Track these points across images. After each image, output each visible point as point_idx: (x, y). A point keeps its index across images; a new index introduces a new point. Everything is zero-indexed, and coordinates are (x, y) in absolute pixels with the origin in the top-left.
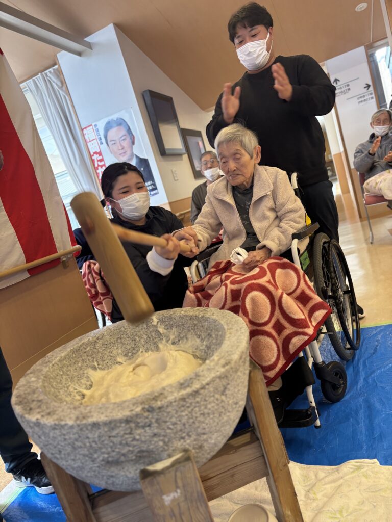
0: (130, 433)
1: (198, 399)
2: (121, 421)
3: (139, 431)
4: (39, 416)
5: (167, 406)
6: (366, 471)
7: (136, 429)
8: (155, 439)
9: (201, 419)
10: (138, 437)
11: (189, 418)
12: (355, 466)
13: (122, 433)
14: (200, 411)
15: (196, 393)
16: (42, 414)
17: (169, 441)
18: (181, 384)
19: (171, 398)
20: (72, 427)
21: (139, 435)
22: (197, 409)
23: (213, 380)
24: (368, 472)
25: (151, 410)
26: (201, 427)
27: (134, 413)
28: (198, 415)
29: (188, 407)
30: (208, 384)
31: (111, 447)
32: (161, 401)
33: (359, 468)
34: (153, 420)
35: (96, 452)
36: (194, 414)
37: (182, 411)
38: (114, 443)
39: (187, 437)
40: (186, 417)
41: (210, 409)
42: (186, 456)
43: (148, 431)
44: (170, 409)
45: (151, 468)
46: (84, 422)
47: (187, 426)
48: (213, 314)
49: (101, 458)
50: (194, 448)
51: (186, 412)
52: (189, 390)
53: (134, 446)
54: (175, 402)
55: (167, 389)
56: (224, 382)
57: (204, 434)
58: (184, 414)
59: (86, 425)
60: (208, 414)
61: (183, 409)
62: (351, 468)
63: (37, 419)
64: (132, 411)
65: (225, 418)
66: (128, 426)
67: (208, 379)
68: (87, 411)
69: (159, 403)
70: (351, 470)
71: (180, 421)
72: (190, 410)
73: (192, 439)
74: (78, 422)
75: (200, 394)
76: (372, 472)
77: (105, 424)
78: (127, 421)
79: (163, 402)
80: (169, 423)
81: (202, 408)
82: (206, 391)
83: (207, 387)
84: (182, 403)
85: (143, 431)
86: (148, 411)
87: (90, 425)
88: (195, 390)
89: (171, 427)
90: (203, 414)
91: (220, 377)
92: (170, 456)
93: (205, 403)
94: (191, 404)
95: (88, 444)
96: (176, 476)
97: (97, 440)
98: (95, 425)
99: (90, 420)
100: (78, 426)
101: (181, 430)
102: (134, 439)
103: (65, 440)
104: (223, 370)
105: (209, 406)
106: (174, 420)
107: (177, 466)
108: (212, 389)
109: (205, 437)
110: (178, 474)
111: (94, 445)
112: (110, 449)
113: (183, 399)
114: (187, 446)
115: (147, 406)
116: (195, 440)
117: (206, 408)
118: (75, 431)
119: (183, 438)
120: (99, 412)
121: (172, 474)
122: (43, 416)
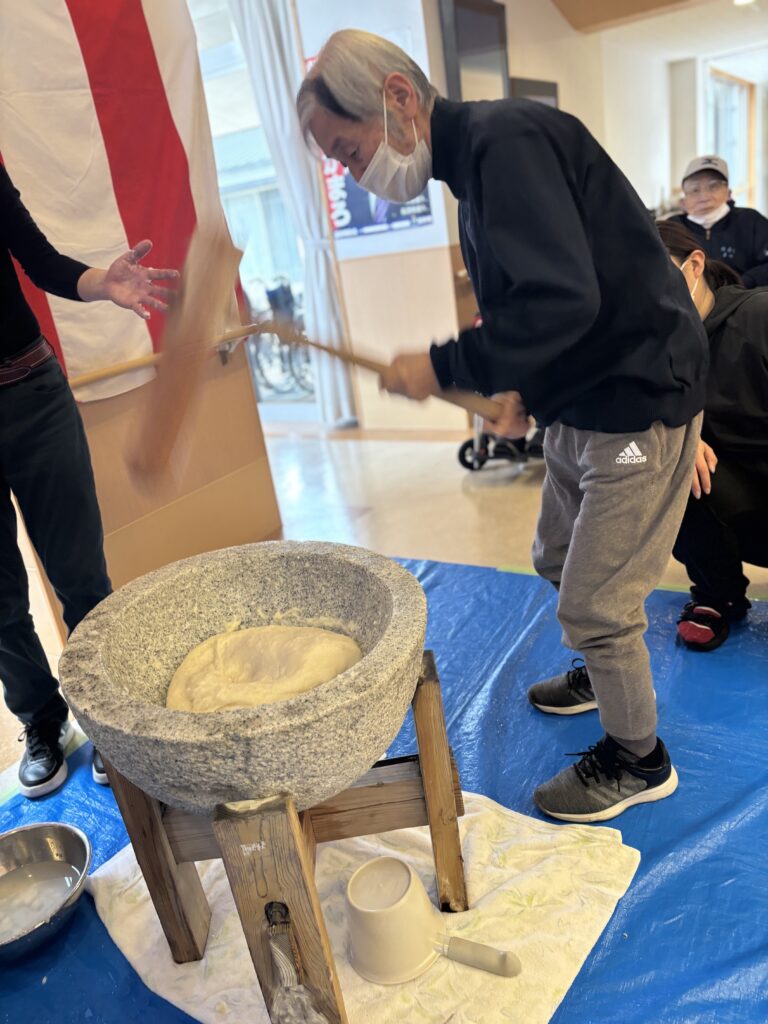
0: (204, 762)
1: (307, 734)
2: (193, 746)
3: (216, 762)
4: (88, 706)
5: (260, 738)
6: (594, 847)
7: (213, 758)
8: (239, 775)
9: (312, 758)
10: (214, 768)
11: (292, 756)
12: (580, 835)
13: (193, 760)
14: (309, 749)
15: (307, 726)
16: (93, 703)
17: (259, 779)
18: (290, 708)
19: (267, 728)
20: (128, 737)
21: (217, 766)
22: (305, 746)
23: (337, 711)
24: (597, 850)
25: (236, 739)
26: (310, 768)
27: (212, 738)
28: (307, 753)
29: (292, 743)
30: (326, 716)
31: (178, 773)
32: (253, 730)
33: (587, 840)
34: (239, 753)
35: (158, 772)
36: (300, 752)
37: (283, 747)
38: (181, 769)
39: (286, 778)
40: (288, 755)
41: (326, 748)
42: (281, 802)
43: (230, 764)
44: (263, 743)
45: (231, 806)
46: (144, 734)
47: (287, 765)
48: (390, 574)
49: (164, 781)
50: (297, 791)
51: (288, 749)
52: (296, 721)
53: (209, 777)
54: (272, 734)
55: (268, 710)
56: (355, 714)
57: (313, 776)
58: (284, 750)
59: (147, 740)
60: (323, 754)
61: (283, 744)
62: (574, 837)
63: (85, 710)
64: (211, 735)
65: (351, 759)
66: (202, 753)
67: (329, 709)
68: (151, 718)
69: (249, 733)
70: (573, 840)
71: (277, 758)
72: (294, 746)
73: (295, 781)
74: (136, 733)
75: (312, 728)
76: (603, 852)
77: (172, 744)
78: (202, 747)
79: (255, 732)
80: (259, 759)
81: (314, 745)
82: (322, 725)
83: (326, 719)
84: (282, 737)
85: (222, 762)
86: (233, 740)
87: (151, 740)
88: (306, 722)
89: (264, 764)
90: (315, 753)
91: (348, 708)
92: (261, 797)
93: (319, 740)
94: (296, 739)
95: (147, 761)
96: (261, 825)
97: (160, 759)
98: (157, 742)
99: (153, 734)
100: (136, 737)
101: (278, 769)
102: (210, 770)
103: (119, 748)
104: (356, 697)
105: (325, 744)
106: (268, 756)
107: (266, 814)
108: (333, 723)
109: (315, 780)
110: (265, 823)
111: (155, 764)
112: (176, 774)
113: (286, 733)
114: (286, 788)
115: (231, 733)
116: (299, 783)
117: (320, 746)
118: (131, 742)
119: (282, 779)
120: (166, 724)
121: (255, 821)
122: (93, 707)
